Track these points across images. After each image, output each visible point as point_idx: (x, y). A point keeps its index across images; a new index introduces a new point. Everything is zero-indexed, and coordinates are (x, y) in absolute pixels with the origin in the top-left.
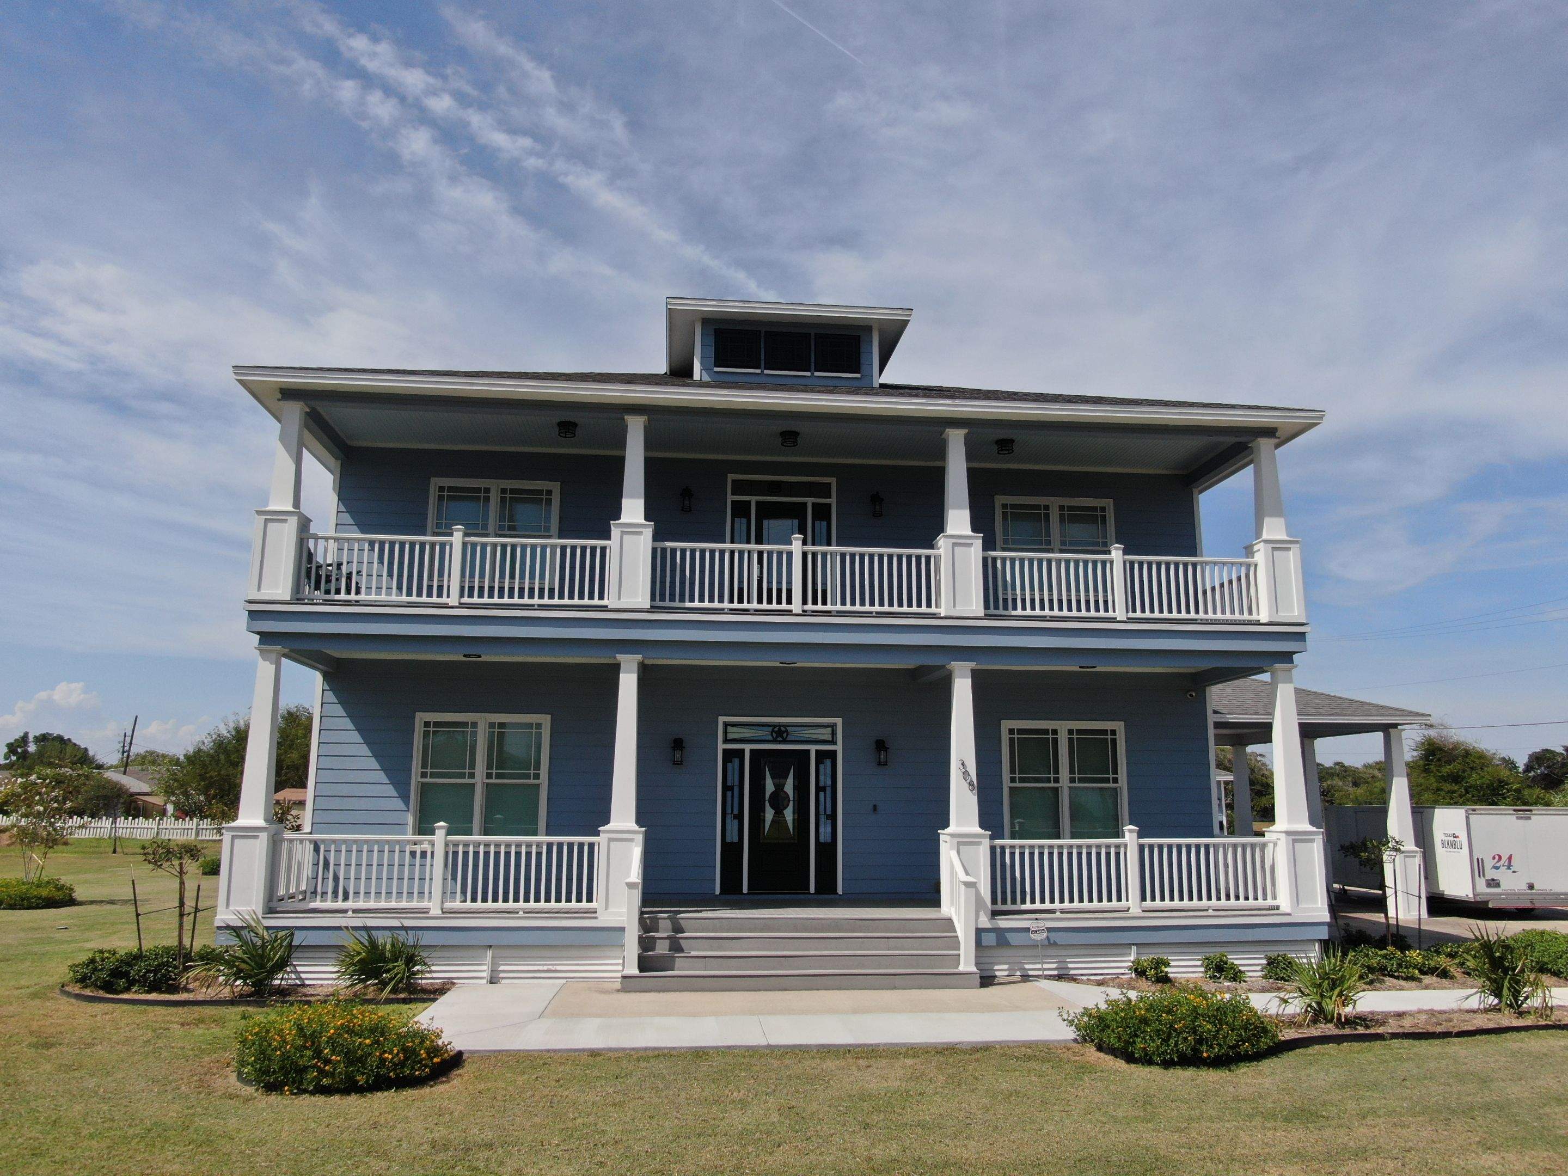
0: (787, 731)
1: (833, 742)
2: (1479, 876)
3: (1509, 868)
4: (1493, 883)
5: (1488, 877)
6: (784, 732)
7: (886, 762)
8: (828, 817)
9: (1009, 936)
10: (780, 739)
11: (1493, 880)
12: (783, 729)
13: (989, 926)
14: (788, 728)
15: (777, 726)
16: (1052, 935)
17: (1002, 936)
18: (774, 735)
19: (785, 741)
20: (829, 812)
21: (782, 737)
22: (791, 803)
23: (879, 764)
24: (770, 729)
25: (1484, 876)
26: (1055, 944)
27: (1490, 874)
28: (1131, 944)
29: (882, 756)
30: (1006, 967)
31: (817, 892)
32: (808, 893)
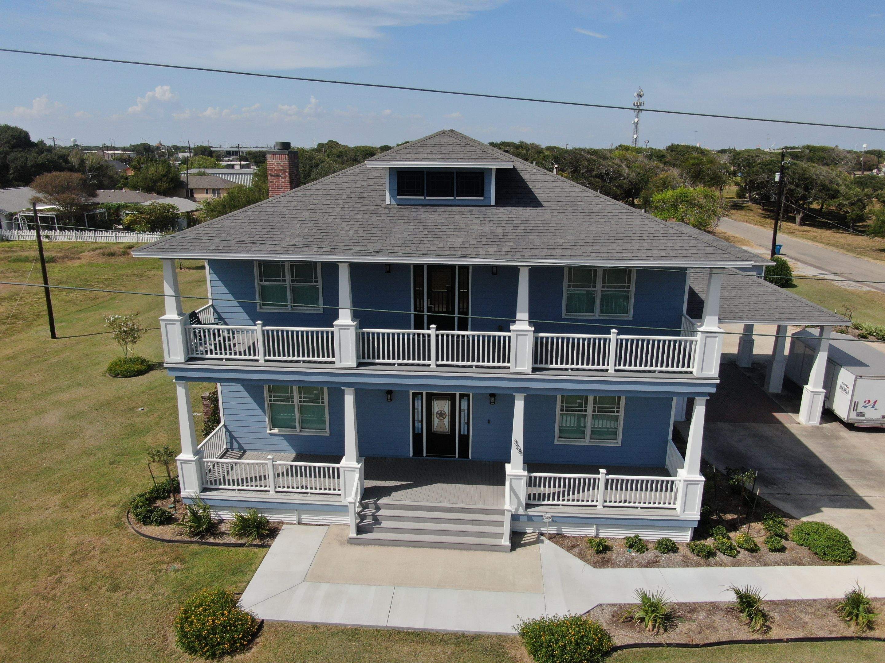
2: (854, 410)
3: (873, 407)
4: (862, 414)
5: (859, 411)
7: (494, 402)
9: (533, 517)
11: (861, 413)
13: (524, 514)
16: (554, 518)
17: (530, 518)
20: (466, 421)
22: (447, 417)
23: (491, 403)
25: (856, 410)
26: (556, 522)
27: (860, 409)
28: (594, 524)
29: (492, 399)
30: (532, 529)
31: (459, 457)
32: (455, 457)
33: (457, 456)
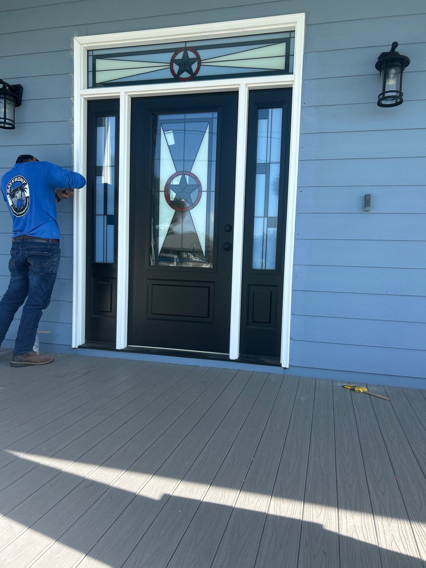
7: (400, 92)
14: (200, 52)
22: (204, 196)
24: (168, 57)
29: (391, 83)
31: (242, 358)
32: (227, 359)
33: (234, 352)
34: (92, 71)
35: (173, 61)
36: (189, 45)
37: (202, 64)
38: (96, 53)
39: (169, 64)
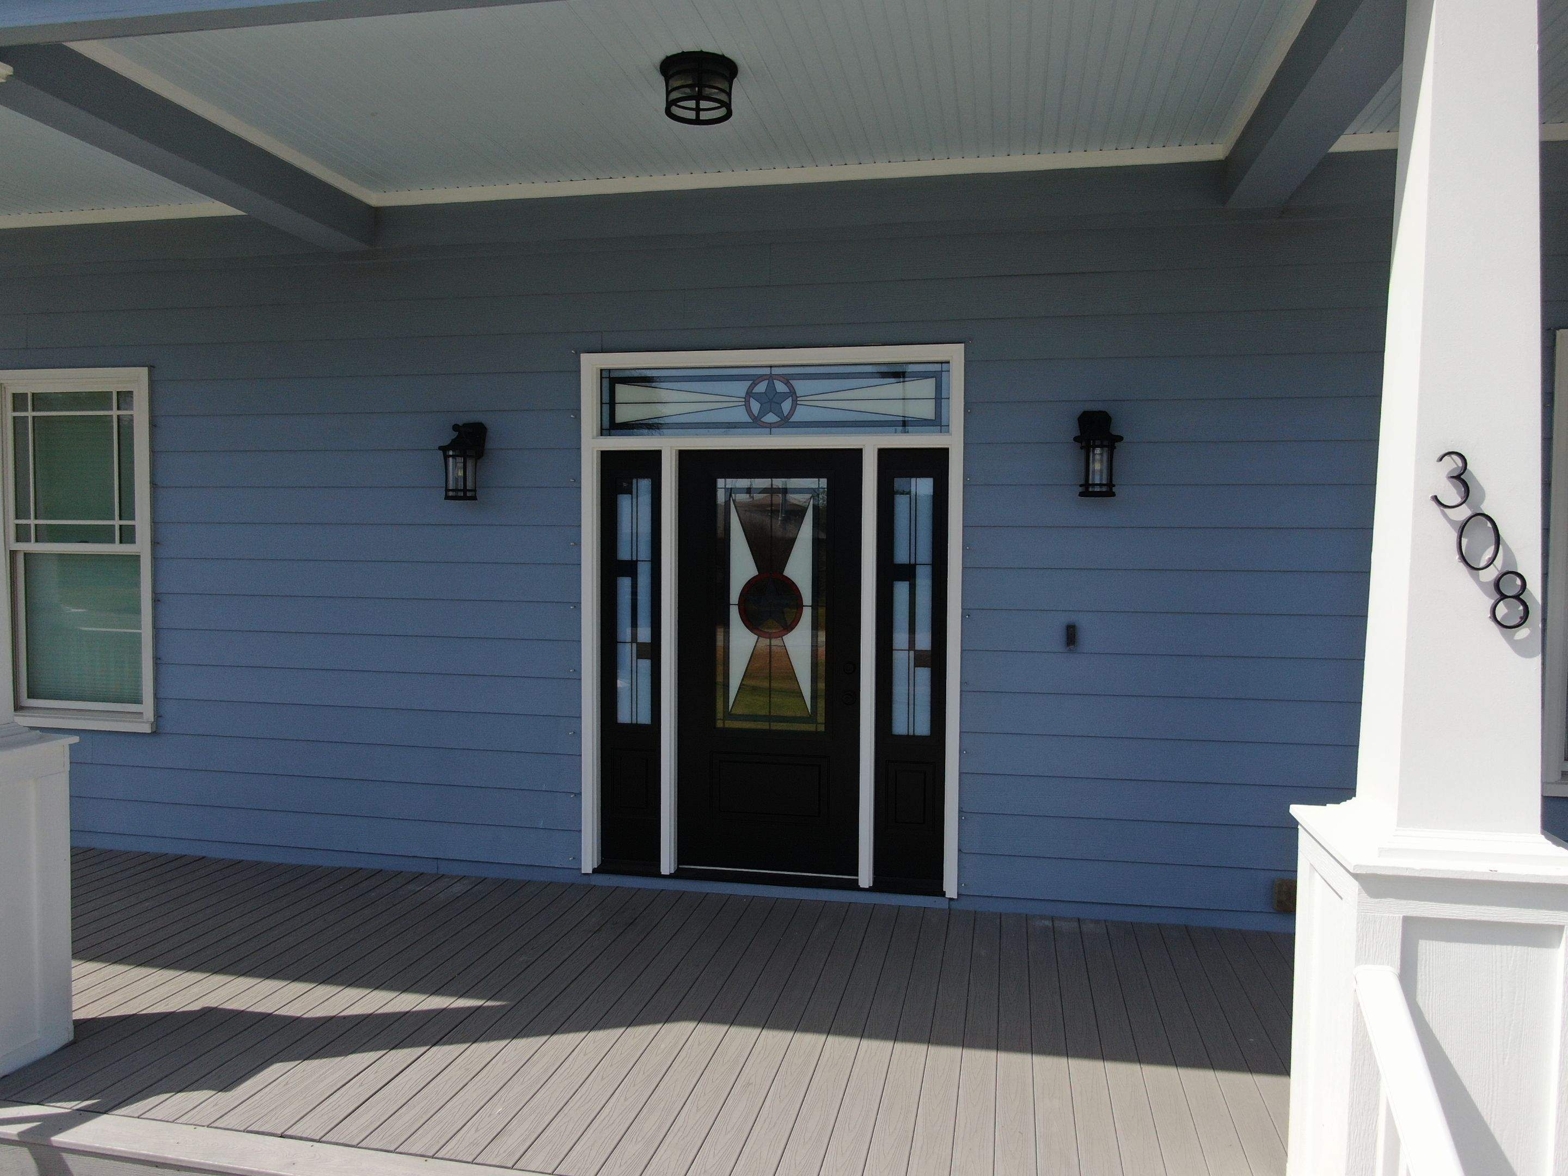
0: (792, 393)
1: (938, 423)
6: (784, 396)
7: (1110, 485)
8: (920, 660)
10: (771, 418)
12: (781, 387)
14: (797, 384)
15: (759, 378)
18: (755, 406)
19: (785, 423)
20: (924, 641)
21: (779, 413)
22: (807, 614)
23: (1087, 491)
24: (740, 388)
29: (1097, 466)
31: (879, 885)
32: (853, 886)
33: (865, 877)
34: (609, 403)
35: (749, 394)
36: (776, 371)
37: (798, 402)
38: (613, 375)
39: (744, 400)
